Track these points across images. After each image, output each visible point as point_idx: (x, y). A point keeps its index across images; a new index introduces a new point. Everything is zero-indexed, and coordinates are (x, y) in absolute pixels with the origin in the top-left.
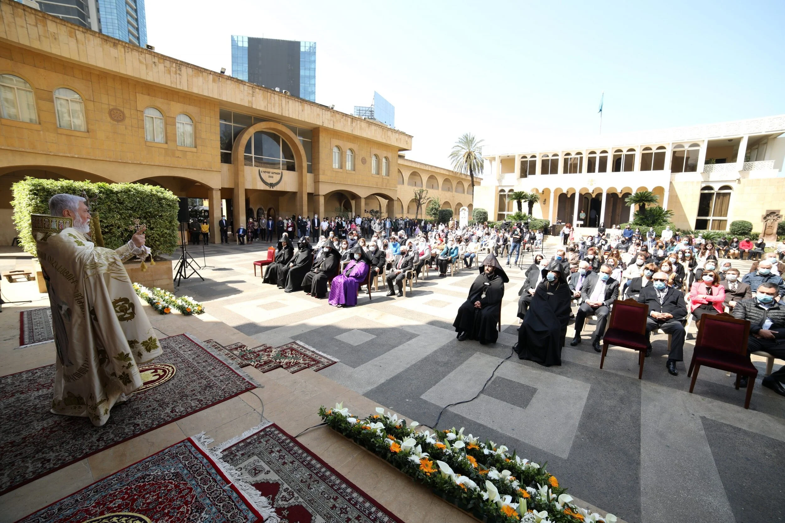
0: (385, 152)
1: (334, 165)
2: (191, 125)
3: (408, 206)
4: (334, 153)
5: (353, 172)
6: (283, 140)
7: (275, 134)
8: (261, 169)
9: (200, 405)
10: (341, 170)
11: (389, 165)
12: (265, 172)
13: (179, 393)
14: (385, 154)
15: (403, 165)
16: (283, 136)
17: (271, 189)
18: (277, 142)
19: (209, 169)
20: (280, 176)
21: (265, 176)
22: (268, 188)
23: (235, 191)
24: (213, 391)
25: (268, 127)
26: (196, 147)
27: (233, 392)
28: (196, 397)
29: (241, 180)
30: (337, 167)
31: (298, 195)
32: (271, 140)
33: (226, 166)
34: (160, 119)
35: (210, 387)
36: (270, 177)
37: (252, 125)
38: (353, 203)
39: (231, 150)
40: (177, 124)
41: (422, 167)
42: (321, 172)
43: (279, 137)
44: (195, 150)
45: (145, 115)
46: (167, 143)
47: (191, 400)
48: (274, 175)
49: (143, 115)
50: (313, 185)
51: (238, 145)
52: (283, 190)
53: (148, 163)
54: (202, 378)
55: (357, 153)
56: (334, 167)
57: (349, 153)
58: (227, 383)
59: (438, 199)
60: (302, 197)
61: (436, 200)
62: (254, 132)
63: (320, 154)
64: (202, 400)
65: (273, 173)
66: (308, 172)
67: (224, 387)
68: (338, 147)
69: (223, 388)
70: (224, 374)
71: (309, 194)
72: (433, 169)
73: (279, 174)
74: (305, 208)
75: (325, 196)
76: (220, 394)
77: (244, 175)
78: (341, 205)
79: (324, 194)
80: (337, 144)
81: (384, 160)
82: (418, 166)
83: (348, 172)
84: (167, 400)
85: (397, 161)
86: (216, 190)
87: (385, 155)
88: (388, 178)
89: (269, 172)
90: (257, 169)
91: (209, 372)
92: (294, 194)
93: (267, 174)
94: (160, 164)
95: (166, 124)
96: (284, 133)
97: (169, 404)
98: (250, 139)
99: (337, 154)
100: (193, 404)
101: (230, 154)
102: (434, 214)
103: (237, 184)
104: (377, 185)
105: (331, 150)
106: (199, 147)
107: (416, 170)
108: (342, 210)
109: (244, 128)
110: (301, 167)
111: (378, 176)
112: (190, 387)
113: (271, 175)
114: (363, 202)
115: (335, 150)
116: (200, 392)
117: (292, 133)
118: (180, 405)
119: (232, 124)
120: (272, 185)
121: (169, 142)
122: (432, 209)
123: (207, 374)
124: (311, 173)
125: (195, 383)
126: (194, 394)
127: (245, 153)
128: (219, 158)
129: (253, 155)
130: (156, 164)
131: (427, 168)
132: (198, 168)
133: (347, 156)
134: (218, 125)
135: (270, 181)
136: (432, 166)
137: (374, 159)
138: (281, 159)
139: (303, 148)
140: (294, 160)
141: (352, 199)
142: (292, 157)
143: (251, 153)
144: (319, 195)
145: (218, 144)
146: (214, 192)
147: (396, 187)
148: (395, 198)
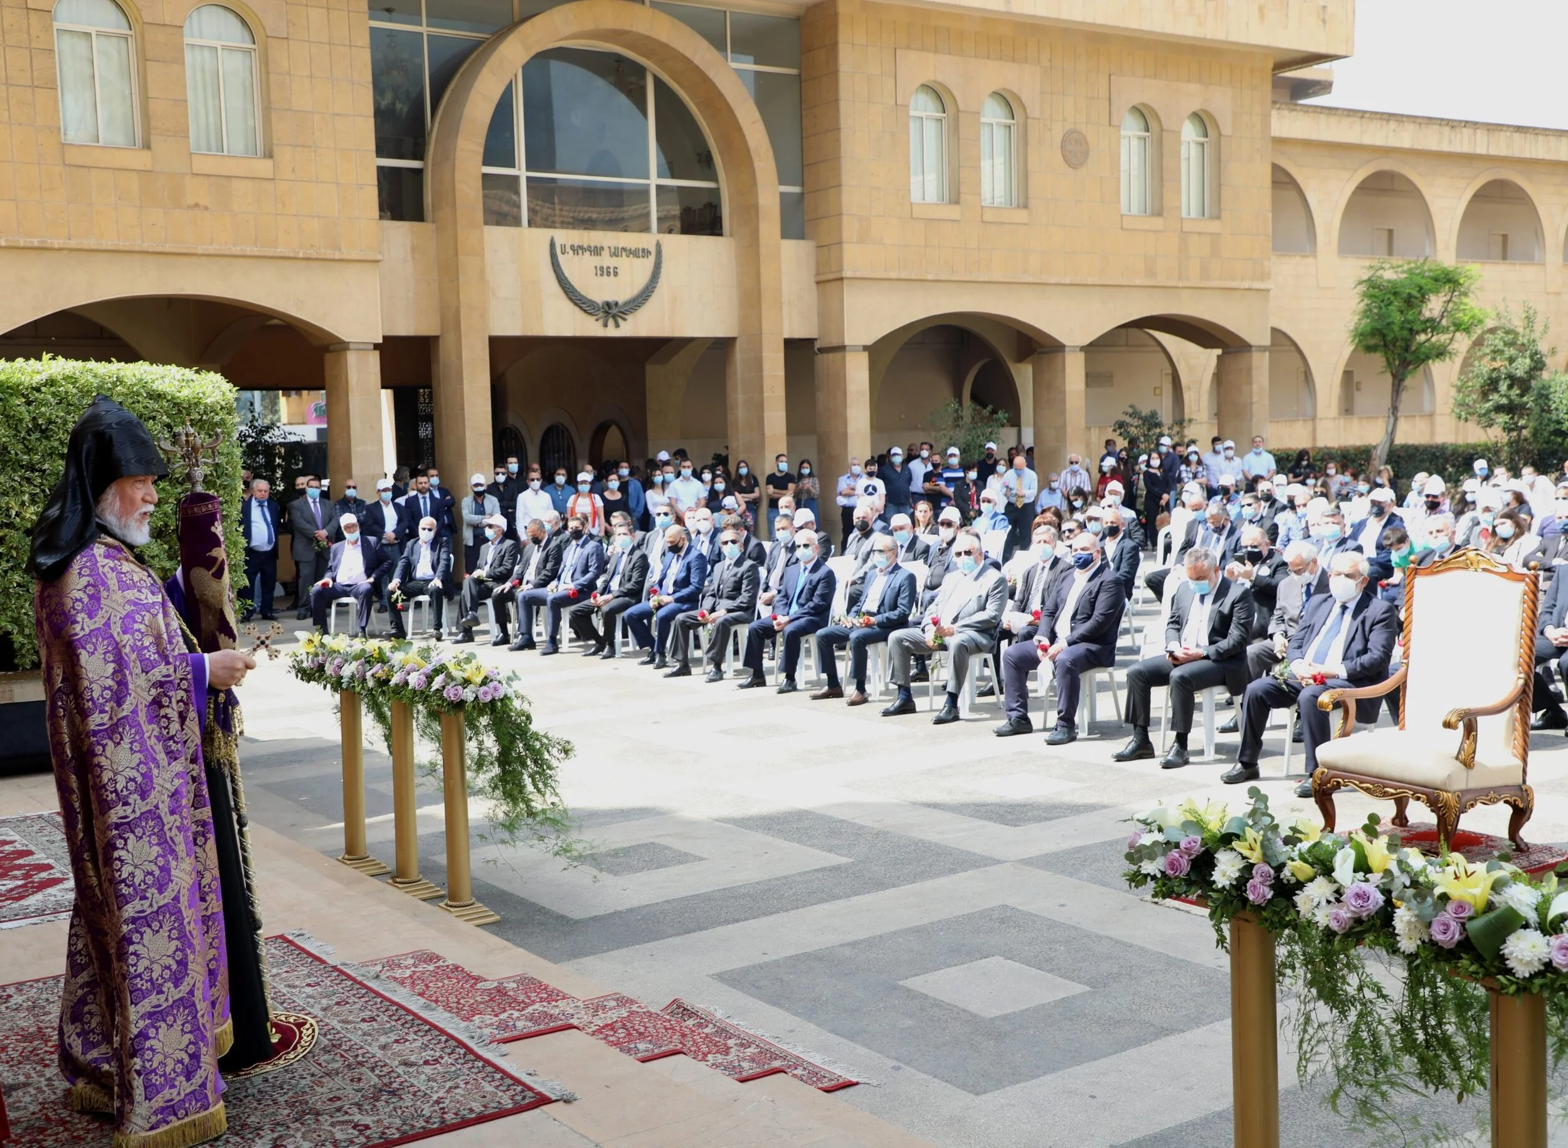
0: (1193, 88)
1: (915, 180)
2: (248, 52)
3: (1348, 375)
4: (913, 127)
5: (1021, 216)
6: (658, 82)
7: (619, 59)
8: (564, 237)
9: (363, 1140)
10: (954, 212)
11: (1218, 161)
12: (577, 249)
13: (290, 1105)
14: (1193, 96)
15: (1307, 144)
16: (661, 63)
17: (611, 332)
18: (629, 94)
19: (329, 254)
20: (649, 262)
21: (578, 270)
22: (592, 328)
23: (445, 350)
24: (401, 1103)
25: (589, 26)
26: (269, 155)
27: (471, 1110)
28: (346, 1118)
29: (468, 294)
30: (932, 195)
31: (739, 353)
32: (601, 86)
33: (401, 231)
34: (119, 36)
35: (393, 1093)
36: (603, 271)
37: (514, 25)
38: (1023, 375)
39: (419, 155)
40: (188, 56)
41: (1431, 140)
42: (849, 229)
43: (641, 71)
44: (264, 167)
45: (56, 25)
46: (147, 146)
47: (333, 1125)
48: (623, 262)
49: (48, 28)
50: (810, 296)
51: (452, 131)
52: (666, 333)
53: (72, 244)
54: (361, 1064)
55: (1034, 110)
56: (916, 197)
57: (993, 114)
58: (449, 1084)
59: (1529, 320)
60: (757, 364)
61: (1518, 324)
62: (525, 58)
63: (845, 134)
64: (367, 1127)
65: (615, 253)
66: (785, 235)
67: (441, 1094)
68: (937, 92)
69: (435, 1097)
70: (436, 1061)
71: (791, 345)
72: (1500, 147)
73: (646, 253)
74: (775, 419)
75: (874, 351)
76: (427, 1112)
77: (482, 272)
78: (958, 396)
79: (870, 340)
80: (928, 76)
81: (1189, 132)
82: (1405, 138)
83: (989, 216)
84: (252, 1119)
85: (1266, 123)
86: (362, 347)
87: (1196, 107)
88: (1213, 226)
89: (597, 251)
90: (541, 236)
91: (384, 1047)
92: (722, 347)
93: (590, 261)
94: (122, 245)
95: (143, 58)
96: (664, 46)
97: (260, 1129)
98: (508, 93)
99: (930, 129)
100: (339, 1136)
101: (419, 172)
102: (1510, 409)
103: (451, 315)
104: (1151, 272)
105: (900, 108)
106: (285, 155)
107: (1386, 165)
108: (967, 419)
109: (479, 43)
110: (750, 211)
111: (1157, 223)
112: (324, 1090)
113: (606, 260)
114: (1074, 371)
115: (923, 107)
116: (359, 1106)
117: (704, 44)
118: (299, 1135)
119: (424, 29)
120: (611, 311)
121: (155, 141)
122: (1492, 385)
123: (379, 1054)
124: (801, 236)
125: (338, 1079)
126: (339, 1110)
127: (486, 163)
128: (371, 195)
129: (521, 171)
130: (108, 245)
131: (1462, 143)
132: (280, 251)
133: (985, 133)
134: (364, 40)
135: (600, 291)
136: (1493, 128)
137: (1131, 129)
138: (654, 181)
139: (755, 114)
140: (715, 179)
141: (1021, 358)
142: (704, 164)
143: (512, 164)
144: (842, 348)
145: (366, 130)
146: (352, 358)
147: (1264, 276)
148: (1256, 334)
